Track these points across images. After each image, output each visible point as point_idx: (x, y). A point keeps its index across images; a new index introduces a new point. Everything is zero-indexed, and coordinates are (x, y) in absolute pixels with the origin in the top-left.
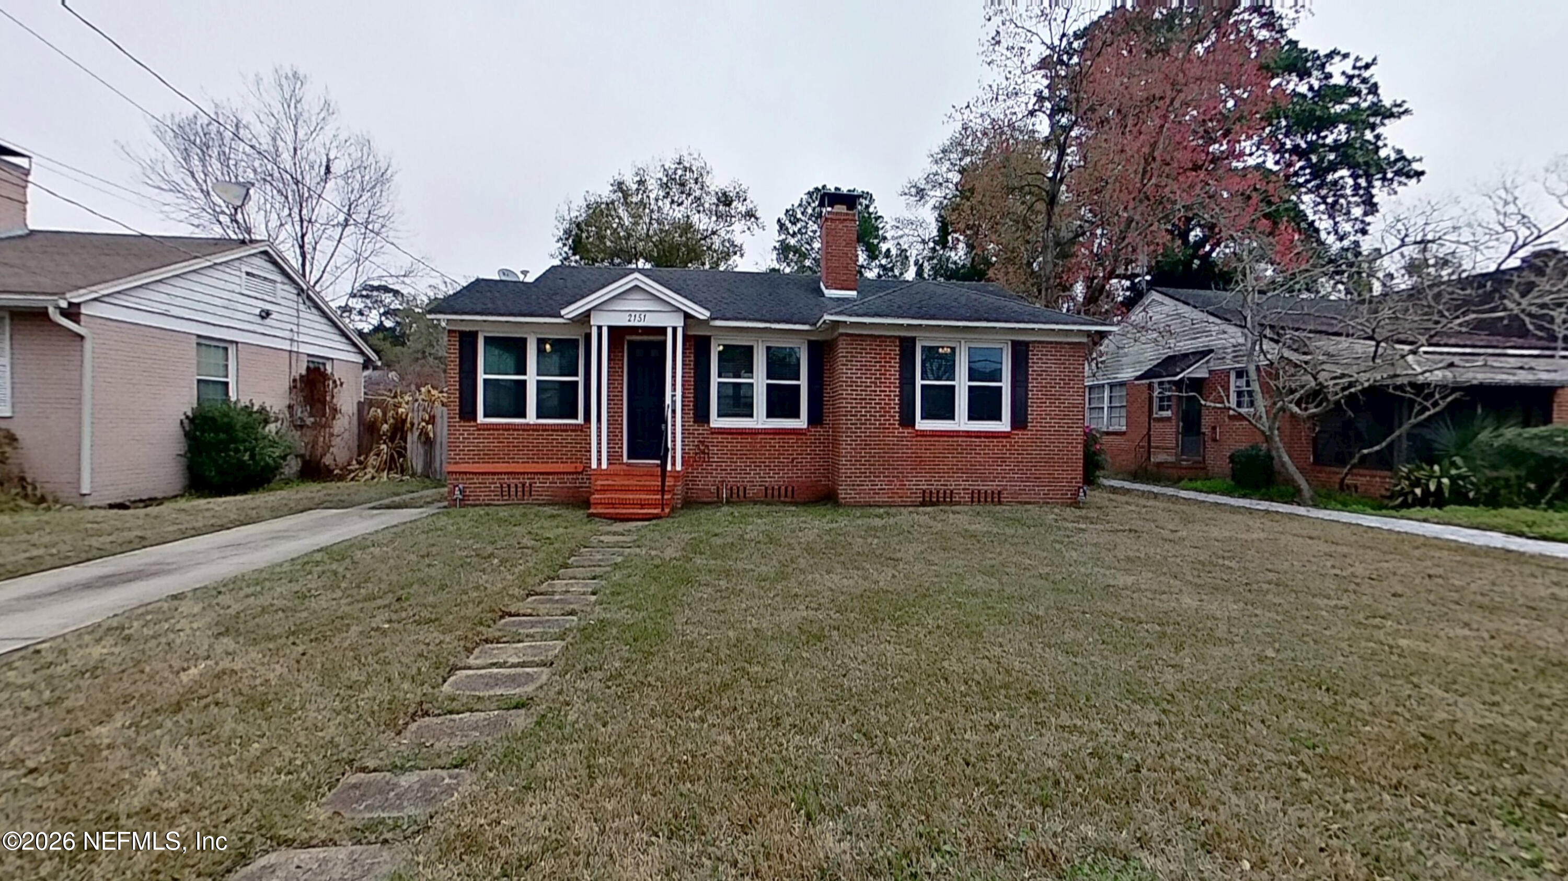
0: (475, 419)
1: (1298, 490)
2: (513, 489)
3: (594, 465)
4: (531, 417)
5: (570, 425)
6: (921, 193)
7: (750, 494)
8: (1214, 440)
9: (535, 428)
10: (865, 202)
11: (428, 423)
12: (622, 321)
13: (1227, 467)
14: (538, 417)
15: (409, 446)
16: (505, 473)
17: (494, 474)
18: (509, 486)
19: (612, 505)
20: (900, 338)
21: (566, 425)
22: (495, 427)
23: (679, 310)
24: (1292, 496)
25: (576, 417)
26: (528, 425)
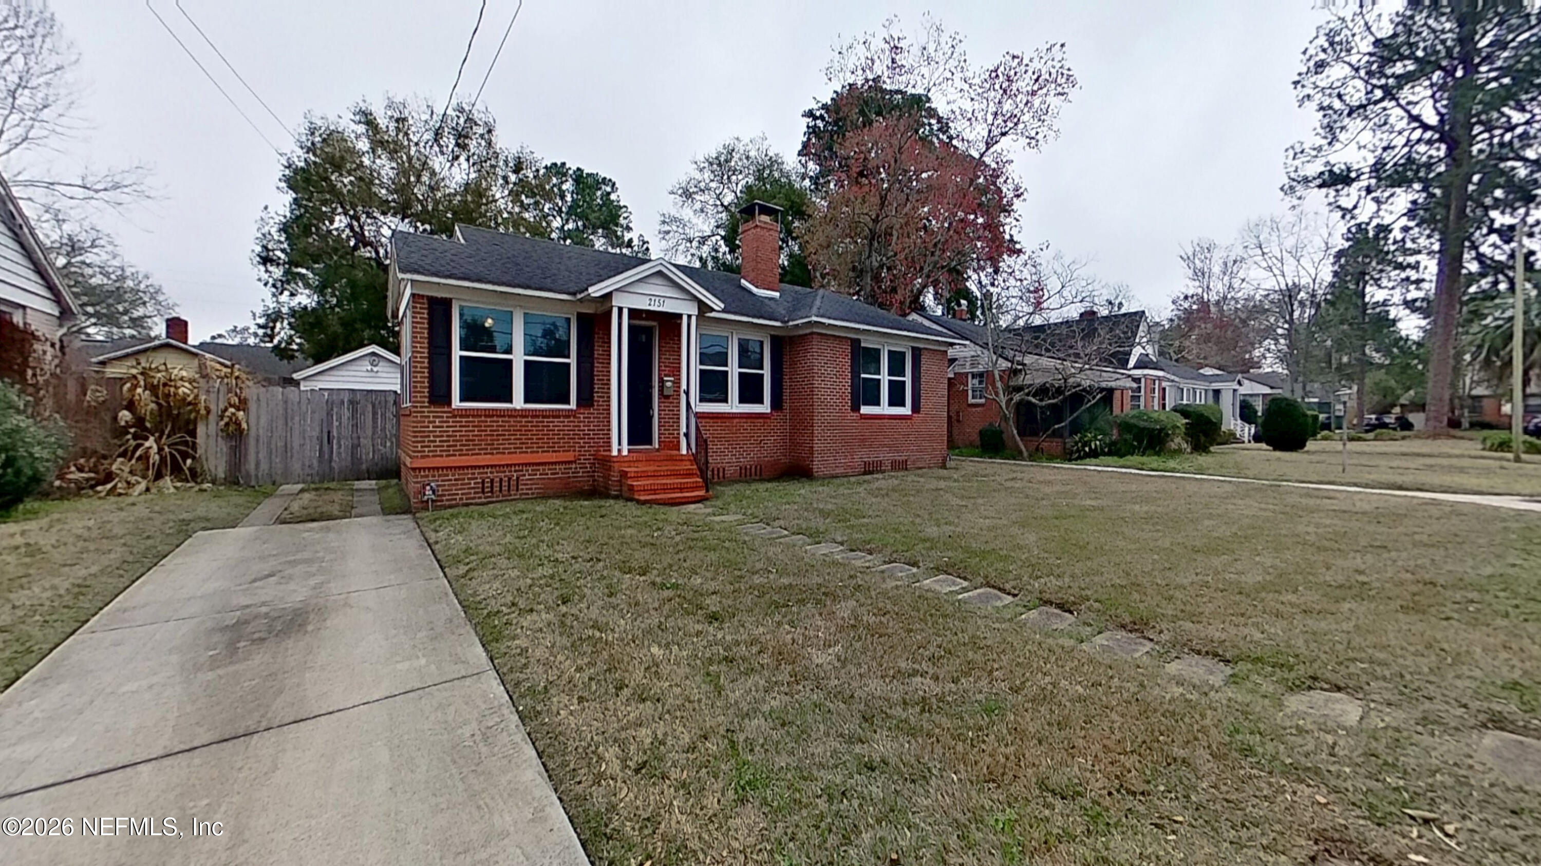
0: (449, 403)
1: (1021, 452)
2: (497, 484)
3: (615, 453)
4: (518, 401)
5: (563, 410)
6: (687, 194)
7: (728, 475)
8: (958, 421)
9: (523, 413)
10: (609, 189)
11: (238, 409)
12: (642, 304)
13: (976, 438)
14: (527, 401)
15: (200, 440)
16: (488, 466)
17: (475, 467)
18: (492, 481)
19: (654, 491)
20: (851, 339)
21: (559, 410)
22: (477, 413)
23: (696, 298)
24: (1017, 455)
25: (568, 403)
26: (515, 410)
